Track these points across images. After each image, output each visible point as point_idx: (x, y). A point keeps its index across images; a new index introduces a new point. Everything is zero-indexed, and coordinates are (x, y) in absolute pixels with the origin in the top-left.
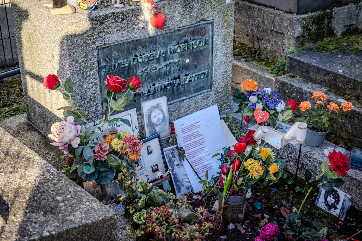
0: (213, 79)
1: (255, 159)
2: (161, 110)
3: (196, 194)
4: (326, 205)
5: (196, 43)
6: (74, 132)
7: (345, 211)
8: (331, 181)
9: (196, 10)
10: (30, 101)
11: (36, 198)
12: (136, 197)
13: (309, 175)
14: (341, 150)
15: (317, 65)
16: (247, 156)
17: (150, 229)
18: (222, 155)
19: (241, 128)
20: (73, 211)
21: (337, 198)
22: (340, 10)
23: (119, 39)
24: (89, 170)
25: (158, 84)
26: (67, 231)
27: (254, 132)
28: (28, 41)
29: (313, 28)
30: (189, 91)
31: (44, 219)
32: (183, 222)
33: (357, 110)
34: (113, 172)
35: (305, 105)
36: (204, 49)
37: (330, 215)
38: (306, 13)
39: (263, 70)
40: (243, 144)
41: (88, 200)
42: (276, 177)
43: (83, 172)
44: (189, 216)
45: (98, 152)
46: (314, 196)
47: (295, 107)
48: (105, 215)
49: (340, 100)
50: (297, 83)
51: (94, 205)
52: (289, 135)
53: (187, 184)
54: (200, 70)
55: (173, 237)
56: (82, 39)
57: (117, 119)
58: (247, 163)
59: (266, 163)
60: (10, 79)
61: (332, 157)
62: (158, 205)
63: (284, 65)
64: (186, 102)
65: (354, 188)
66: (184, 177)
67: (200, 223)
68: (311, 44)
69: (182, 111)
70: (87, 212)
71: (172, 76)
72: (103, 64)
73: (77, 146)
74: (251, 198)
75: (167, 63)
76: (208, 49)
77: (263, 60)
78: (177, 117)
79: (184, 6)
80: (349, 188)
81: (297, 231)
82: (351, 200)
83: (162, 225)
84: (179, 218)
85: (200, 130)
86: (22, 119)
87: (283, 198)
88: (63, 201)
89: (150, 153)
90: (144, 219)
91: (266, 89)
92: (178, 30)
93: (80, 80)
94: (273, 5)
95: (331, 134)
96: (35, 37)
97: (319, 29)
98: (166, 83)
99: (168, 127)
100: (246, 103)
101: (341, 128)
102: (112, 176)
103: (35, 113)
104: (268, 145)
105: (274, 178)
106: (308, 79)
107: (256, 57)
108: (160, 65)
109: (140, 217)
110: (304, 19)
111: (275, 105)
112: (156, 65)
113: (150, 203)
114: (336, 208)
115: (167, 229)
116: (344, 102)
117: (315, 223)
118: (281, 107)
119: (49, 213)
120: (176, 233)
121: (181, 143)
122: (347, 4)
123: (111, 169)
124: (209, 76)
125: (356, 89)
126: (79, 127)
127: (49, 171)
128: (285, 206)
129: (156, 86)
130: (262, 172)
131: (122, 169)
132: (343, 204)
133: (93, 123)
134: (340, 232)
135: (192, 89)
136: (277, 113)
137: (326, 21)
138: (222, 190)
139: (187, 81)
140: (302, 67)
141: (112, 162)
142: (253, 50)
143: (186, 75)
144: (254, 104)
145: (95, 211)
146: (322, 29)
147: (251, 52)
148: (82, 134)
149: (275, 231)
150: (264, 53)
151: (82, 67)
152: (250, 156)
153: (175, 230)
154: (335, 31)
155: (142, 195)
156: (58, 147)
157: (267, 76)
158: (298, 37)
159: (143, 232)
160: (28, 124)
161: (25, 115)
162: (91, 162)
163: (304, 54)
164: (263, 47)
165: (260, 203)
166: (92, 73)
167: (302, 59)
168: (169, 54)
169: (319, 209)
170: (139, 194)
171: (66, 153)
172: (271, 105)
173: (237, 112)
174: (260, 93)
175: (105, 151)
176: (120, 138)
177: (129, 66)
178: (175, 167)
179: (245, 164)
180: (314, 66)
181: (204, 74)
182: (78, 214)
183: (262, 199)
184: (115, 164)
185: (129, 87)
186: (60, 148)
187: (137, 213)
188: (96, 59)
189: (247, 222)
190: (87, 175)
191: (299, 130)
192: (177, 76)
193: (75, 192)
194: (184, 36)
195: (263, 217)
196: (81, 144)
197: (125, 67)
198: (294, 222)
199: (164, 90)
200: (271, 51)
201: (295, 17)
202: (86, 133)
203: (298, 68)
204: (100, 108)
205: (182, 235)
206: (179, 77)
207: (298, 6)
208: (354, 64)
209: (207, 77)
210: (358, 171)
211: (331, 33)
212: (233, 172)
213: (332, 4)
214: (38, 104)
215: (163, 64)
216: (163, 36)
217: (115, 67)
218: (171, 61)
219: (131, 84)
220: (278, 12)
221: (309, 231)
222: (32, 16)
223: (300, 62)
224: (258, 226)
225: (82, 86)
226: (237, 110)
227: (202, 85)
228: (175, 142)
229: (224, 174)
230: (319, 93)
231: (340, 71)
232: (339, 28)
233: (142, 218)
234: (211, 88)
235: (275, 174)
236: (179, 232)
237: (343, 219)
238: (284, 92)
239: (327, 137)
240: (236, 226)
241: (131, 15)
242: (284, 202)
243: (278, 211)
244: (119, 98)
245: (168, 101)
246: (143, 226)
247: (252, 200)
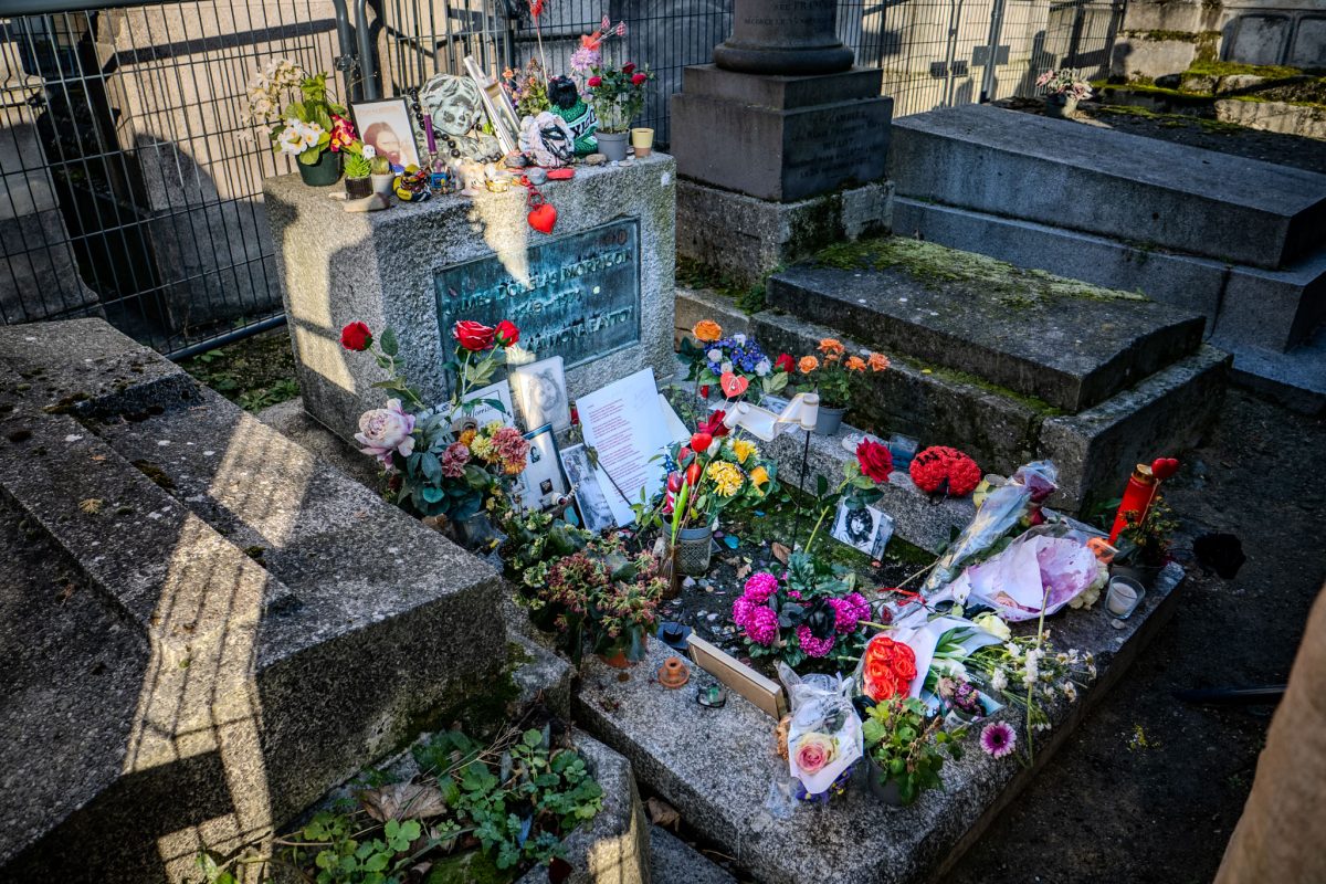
0: (643, 322)
1: (727, 461)
2: (553, 381)
3: (620, 529)
4: (850, 535)
5: (610, 259)
6: (404, 427)
7: (883, 544)
8: (862, 494)
9: (609, 197)
10: (308, 374)
11: (350, 553)
12: (525, 539)
13: (823, 484)
14: (872, 439)
15: (821, 292)
16: (712, 456)
17: (558, 596)
18: (667, 457)
19: (694, 407)
20: (422, 572)
21: (868, 521)
22: (853, 196)
23: (473, 253)
24: (433, 496)
25: (546, 335)
26: (417, 610)
27: (724, 414)
28: (301, 264)
29: (811, 228)
30: (601, 345)
31: (370, 590)
32: (615, 579)
33: (895, 368)
34: (477, 497)
35: (808, 363)
36: (625, 269)
37: (857, 551)
38: (797, 200)
39: (726, 304)
40: (706, 436)
41: (447, 551)
42: (765, 491)
43: (423, 500)
44: (624, 569)
45: (449, 462)
46: (830, 523)
47: (791, 368)
48: (483, 576)
49: (864, 352)
50: (787, 324)
51: (460, 559)
52: (786, 417)
53: (603, 513)
54: (620, 307)
55: (600, 608)
56: (406, 256)
57: (478, 401)
58: (714, 470)
59: (746, 468)
60: (265, 335)
61: (863, 451)
62: (568, 552)
63: (763, 294)
64: (597, 365)
65: (898, 503)
66: (598, 500)
67: (646, 579)
68: (807, 256)
69: (589, 382)
70: (448, 573)
71: (570, 319)
72: (446, 300)
73: (410, 453)
74: (718, 530)
75: (561, 294)
76: (632, 268)
77: (724, 286)
78: (582, 392)
79: (588, 191)
80: (888, 504)
81: (808, 583)
82: (893, 524)
83: (577, 588)
84: (608, 573)
85: (624, 414)
86: (294, 408)
87: (775, 528)
88: (401, 556)
89: (536, 459)
90: (544, 578)
91: (736, 336)
92: (578, 235)
93: (405, 332)
94: (739, 187)
95: (851, 411)
96: (314, 254)
97: (819, 229)
98: (559, 331)
99: (565, 411)
100: (703, 362)
101: (867, 400)
102: (477, 505)
103: (318, 396)
104: (748, 435)
105: (760, 494)
106: (807, 318)
107: (712, 281)
108: (548, 299)
109: (536, 576)
110: (794, 211)
111: (755, 365)
112: (540, 300)
113: (553, 549)
114: (866, 540)
115: (588, 595)
116: (874, 356)
117: (837, 567)
118: (763, 367)
119: (378, 579)
120: (605, 600)
121: (590, 438)
122: (865, 184)
123: (473, 492)
124: (635, 317)
125: (890, 332)
126: (412, 418)
127: (367, 501)
128: (779, 541)
129: (543, 337)
130: (739, 484)
131: (493, 491)
132: (879, 533)
133: (431, 410)
134: (876, 580)
135: (605, 341)
136: (759, 379)
137: (832, 215)
138: (669, 519)
139: (597, 328)
140: (796, 297)
141: (475, 478)
142: (707, 268)
143: (595, 317)
144: (718, 365)
145: (463, 569)
146: (824, 228)
147: (701, 271)
148: (417, 430)
149: (770, 586)
150: (726, 273)
151: (407, 308)
152: (718, 457)
153: (601, 595)
154: (847, 233)
155: (535, 536)
156: (375, 456)
157: (735, 314)
158: (785, 244)
159: (543, 603)
160: (305, 417)
161: (300, 400)
162: (437, 481)
163: (797, 273)
164: (724, 261)
165: (735, 539)
166: (425, 317)
167: (794, 283)
168: (563, 278)
169: (838, 542)
170: (529, 534)
171: (388, 467)
172: (747, 365)
173: (687, 380)
174: (726, 344)
175: (462, 461)
176: (485, 433)
177: (493, 303)
178: (582, 482)
179: (710, 471)
180: (817, 294)
181: (625, 313)
182: (431, 577)
183: (737, 532)
184: (479, 483)
185: (497, 341)
186: (379, 459)
187: (531, 569)
188: (432, 293)
189: (715, 572)
190: (430, 505)
191: (806, 406)
192: (578, 318)
193: (422, 538)
194: (589, 245)
195: (743, 563)
196: (417, 449)
197: (486, 305)
198: (802, 569)
199: (557, 347)
200: (738, 270)
201: (779, 207)
202: (424, 429)
203: (787, 298)
204: (442, 381)
205: (615, 603)
206: (582, 321)
207: (783, 188)
208: (885, 289)
209: (632, 318)
210: (903, 474)
211: (840, 235)
212: (689, 485)
213: (840, 184)
214: (325, 380)
215: (553, 297)
216: (552, 246)
217: (467, 305)
218: (568, 291)
219: (501, 335)
220: (748, 199)
221: (828, 581)
222: (305, 216)
223: (790, 287)
224: (735, 577)
225: (408, 343)
226: (687, 376)
227: (623, 332)
228: (580, 438)
229: (673, 491)
230: (828, 340)
231: (862, 301)
232: (853, 228)
233: (540, 578)
234: (639, 339)
235: (763, 486)
236: (610, 597)
237: (879, 558)
238: (766, 341)
239: (846, 419)
240: (696, 581)
241: (492, 210)
242: (777, 535)
243: (767, 551)
244: (479, 361)
245: (565, 363)
246: (544, 592)
247: (720, 534)
